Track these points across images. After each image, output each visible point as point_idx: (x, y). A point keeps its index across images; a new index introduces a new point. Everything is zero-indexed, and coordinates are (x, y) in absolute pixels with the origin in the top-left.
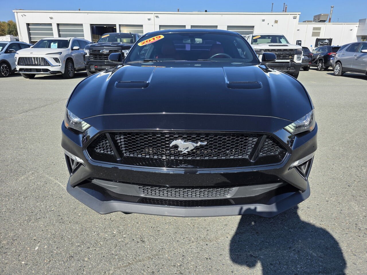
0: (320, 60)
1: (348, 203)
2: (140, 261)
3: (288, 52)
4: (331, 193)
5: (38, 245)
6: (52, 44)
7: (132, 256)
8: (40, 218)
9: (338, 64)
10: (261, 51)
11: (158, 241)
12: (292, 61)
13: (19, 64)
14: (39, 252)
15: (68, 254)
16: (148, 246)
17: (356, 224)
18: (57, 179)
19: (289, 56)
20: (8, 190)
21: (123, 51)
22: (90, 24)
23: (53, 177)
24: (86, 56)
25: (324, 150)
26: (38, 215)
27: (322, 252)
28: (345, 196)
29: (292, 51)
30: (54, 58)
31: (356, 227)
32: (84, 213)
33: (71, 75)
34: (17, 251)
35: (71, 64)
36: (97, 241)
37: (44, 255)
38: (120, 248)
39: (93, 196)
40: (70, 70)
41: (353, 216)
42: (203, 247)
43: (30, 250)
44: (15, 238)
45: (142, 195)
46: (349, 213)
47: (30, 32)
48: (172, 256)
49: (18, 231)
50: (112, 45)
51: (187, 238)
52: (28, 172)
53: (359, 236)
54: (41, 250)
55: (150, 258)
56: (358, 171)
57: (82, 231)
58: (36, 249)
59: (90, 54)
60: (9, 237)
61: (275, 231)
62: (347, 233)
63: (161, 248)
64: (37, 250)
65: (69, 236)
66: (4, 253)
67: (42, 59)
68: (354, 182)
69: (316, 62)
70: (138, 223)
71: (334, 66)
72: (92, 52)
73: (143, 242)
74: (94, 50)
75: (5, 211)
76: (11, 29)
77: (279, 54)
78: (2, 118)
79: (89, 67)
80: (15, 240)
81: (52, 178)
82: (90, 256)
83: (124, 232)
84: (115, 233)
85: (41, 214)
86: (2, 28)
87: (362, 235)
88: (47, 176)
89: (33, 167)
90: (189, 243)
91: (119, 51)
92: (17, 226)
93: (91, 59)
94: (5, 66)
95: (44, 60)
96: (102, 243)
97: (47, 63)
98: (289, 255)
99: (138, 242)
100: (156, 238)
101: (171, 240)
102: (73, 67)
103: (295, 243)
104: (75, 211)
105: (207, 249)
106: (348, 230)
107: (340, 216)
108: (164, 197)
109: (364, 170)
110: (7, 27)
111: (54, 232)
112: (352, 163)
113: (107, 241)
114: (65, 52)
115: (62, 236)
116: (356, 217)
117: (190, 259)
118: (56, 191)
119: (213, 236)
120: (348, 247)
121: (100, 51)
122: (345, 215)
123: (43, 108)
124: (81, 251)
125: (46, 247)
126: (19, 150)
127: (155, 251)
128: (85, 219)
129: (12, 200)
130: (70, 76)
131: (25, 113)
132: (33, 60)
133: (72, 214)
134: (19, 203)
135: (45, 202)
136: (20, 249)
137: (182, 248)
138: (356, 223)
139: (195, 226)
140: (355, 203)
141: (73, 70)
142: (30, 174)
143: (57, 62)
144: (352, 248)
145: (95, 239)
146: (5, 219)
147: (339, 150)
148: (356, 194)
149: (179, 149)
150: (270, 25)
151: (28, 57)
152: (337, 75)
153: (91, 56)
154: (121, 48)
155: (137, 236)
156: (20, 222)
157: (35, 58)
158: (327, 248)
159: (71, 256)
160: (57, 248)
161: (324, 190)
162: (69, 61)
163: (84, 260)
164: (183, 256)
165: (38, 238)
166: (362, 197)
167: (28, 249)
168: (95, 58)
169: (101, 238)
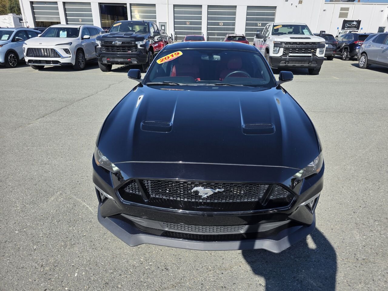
0: (346, 48)
1: (351, 231)
2: (166, 289)
3: (310, 45)
4: (337, 220)
5: (77, 271)
6: (61, 32)
7: (159, 284)
8: (74, 244)
9: (364, 55)
10: (282, 44)
11: (180, 269)
12: (314, 54)
13: (27, 55)
14: (78, 278)
15: (103, 282)
16: (172, 274)
17: (355, 254)
18: (85, 201)
19: (311, 50)
20: (41, 213)
21: (136, 43)
22: (99, 3)
23: (80, 198)
24: (97, 47)
25: (336, 170)
26: (72, 240)
27: (321, 282)
28: (349, 224)
29: (315, 45)
30: (63, 49)
31: (355, 257)
32: (113, 238)
33: (82, 66)
34: (59, 277)
35: (81, 54)
36: (127, 268)
37: (83, 282)
38: (147, 275)
39: (123, 228)
40: (81, 61)
41: (353, 245)
42: (219, 276)
43: (71, 276)
44: (56, 265)
45: (167, 229)
46: (350, 242)
47: (34, 11)
48: (193, 284)
49: (57, 257)
50: (125, 36)
51: (205, 266)
52: (57, 192)
53: (356, 267)
54: (80, 276)
55: (174, 286)
56: (365, 195)
57: (114, 258)
58: (76, 275)
59: (102, 46)
60: (50, 263)
61: (283, 260)
62: (346, 263)
63: (183, 276)
64: (76, 277)
65: (102, 263)
66: (49, 279)
67: (52, 50)
68: (360, 208)
69: (341, 51)
70: (161, 250)
71: (360, 57)
72: (104, 44)
73: (167, 269)
74: (106, 42)
75: (43, 236)
76: (12, 5)
77: (301, 47)
78: (20, 125)
79: (101, 59)
80: (56, 266)
81: (79, 200)
82: (122, 283)
83: (150, 260)
84: (142, 260)
85: (75, 240)
86: (3, 3)
87: (359, 266)
88: (75, 197)
89: (60, 187)
90: (207, 272)
91: (132, 43)
92: (55, 252)
93: (103, 50)
94: (13, 56)
95: (54, 51)
96: (131, 270)
97: (56, 54)
98: (293, 285)
99: (163, 270)
100: (178, 266)
101: (191, 269)
102: (83, 58)
103: (299, 273)
104: (105, 237)
105: (222, 278)
106: (346, 260)
107: (342, 245)
108: (185, 231)
109: (371, 194)
110: (8, 2)
111: (88, 258)
112: (361, 186)
113: (136, 268)
114: (75, 41)
115: (97, 262)
116: (356, 247)
117: (208, 287)
118: (85, 215)
119: (227, 265)
120: (345, 278)
121: (112, 42)
122: (346, 244)
123: (59, 111)
124: (115, 278)
125: (84, 273)
126: (44, 166)
127: (178, 279)
128: (115, 245)
129: (47, 223)
130: (80, 68)
131: (42, 119)
132: (43, 51)
133: (103, 239)
134: (53, 227)
135: (77, 227)
136: (62, 276)
137: (201, 276)
138: (355, 252)
139: (212, 254)
140: (357, 232)
141: (84, 61)
142: (59, 194)
143: (67, 53)
144: (348, 279)
145: (125, 266)
146: (44, 245)
147: (351, 169)
148: (360, 221)
149: (199, 194)
150: (294, 5)
151: (36, 48)
152: (362, 68)
153: (103, 47)
154: (133, 39)
155: (162, 264)
156: (57, 247)
157: (44, 49)
158: (326, 278)
159: (107, 283)
160: (94, 275)
161: (330, 216)
162: (80, 51)
163: (118, 287)
164: (202, 284)
165: (76, 265)
166: (364, 224)
167: (69, 275)
168: (107, 50)
169: (130, 265)
